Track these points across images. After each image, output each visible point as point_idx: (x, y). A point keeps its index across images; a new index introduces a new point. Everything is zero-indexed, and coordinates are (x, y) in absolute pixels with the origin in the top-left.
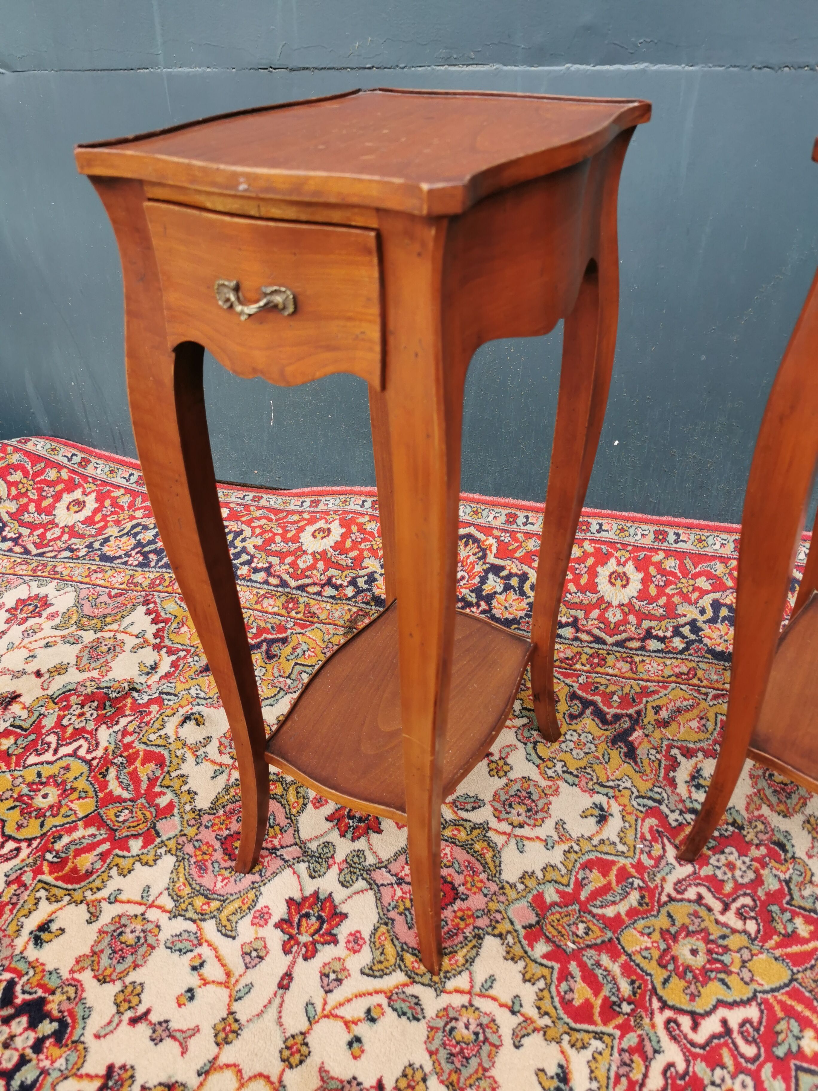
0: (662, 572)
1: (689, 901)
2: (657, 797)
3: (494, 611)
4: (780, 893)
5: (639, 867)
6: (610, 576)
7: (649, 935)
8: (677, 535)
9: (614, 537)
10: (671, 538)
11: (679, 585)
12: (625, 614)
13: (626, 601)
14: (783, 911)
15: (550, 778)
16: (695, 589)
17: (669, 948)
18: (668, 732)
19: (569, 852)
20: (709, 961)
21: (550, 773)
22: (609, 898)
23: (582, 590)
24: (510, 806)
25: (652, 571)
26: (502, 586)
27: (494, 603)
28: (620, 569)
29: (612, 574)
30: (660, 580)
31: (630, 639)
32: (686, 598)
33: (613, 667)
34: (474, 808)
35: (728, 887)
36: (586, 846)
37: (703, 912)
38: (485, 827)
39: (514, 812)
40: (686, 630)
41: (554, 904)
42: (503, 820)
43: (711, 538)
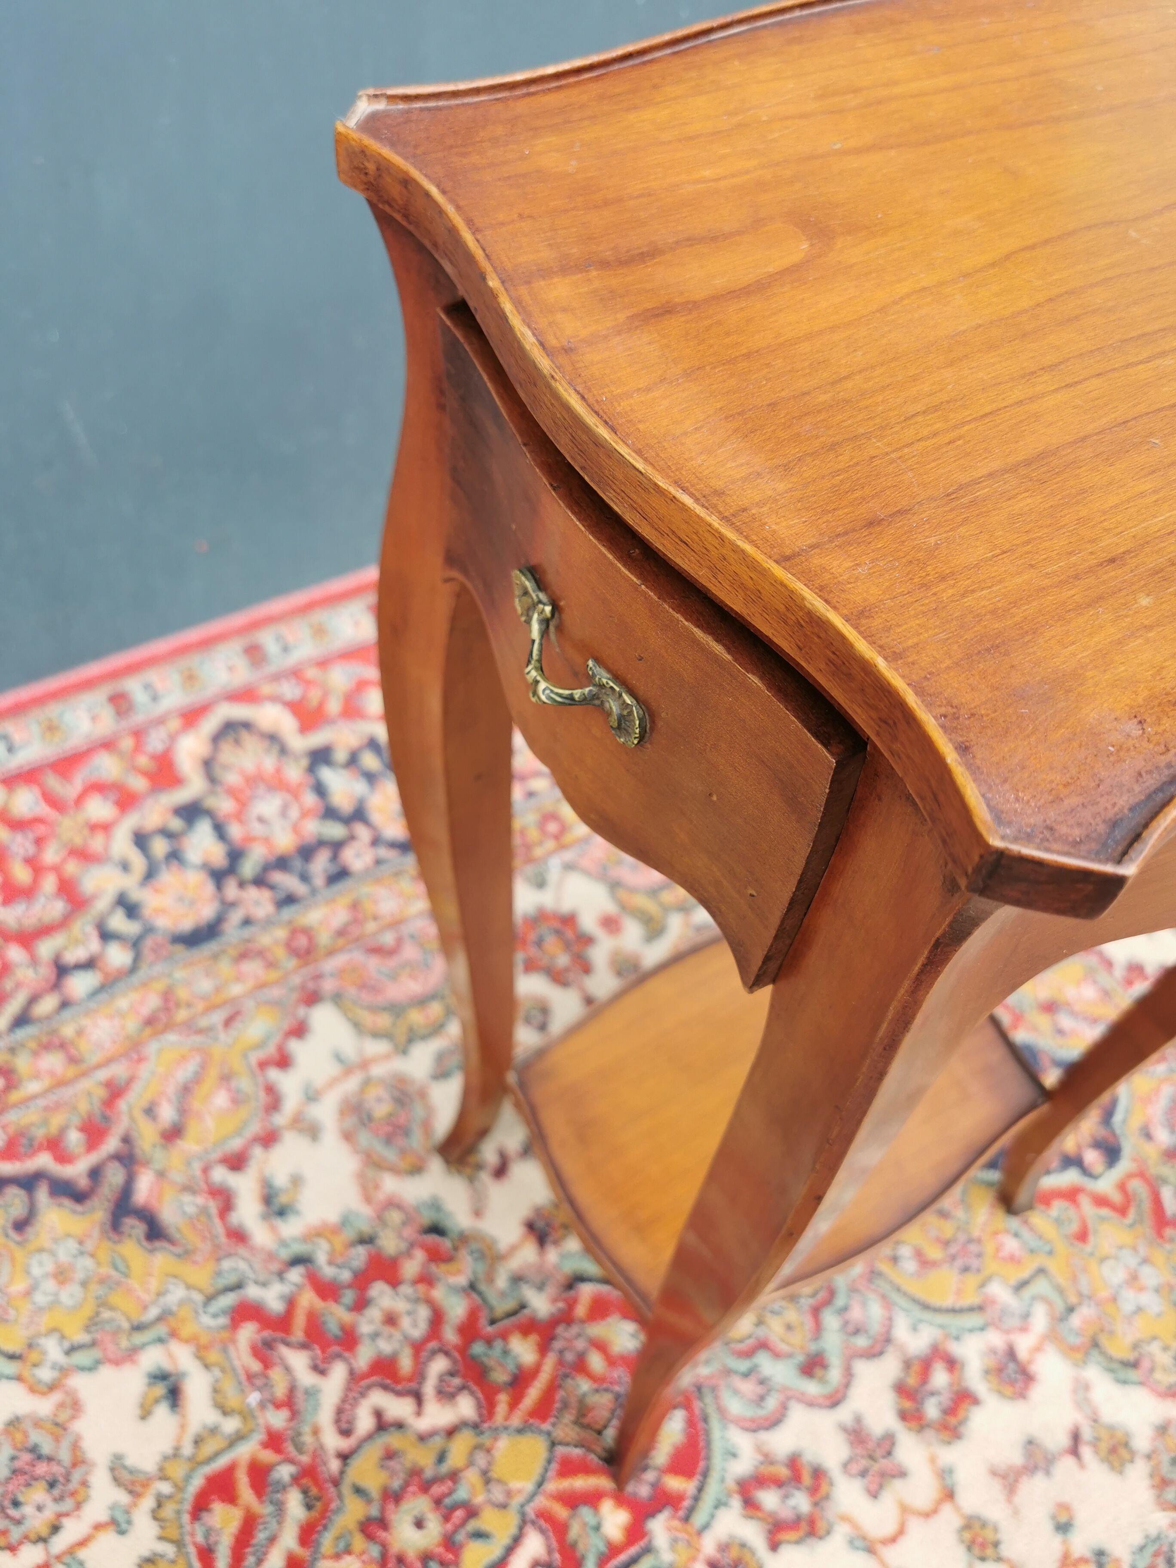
1: (369, 1437)
4: (473, 1316)
5: (274, 1441)
7: (348, 1551)
14: (489, 1342)
15: (52, 1387)
17: (384, 1546)
19: (159, 1505)
21: (45, 1374)
22: (261, 1536)
24: (16, 1504)
33: (36, 1076)
35: (406, 1363)
36: (178, 1471)
39: (28, 1510)
40: (118, 922)
42: (20, 1543)
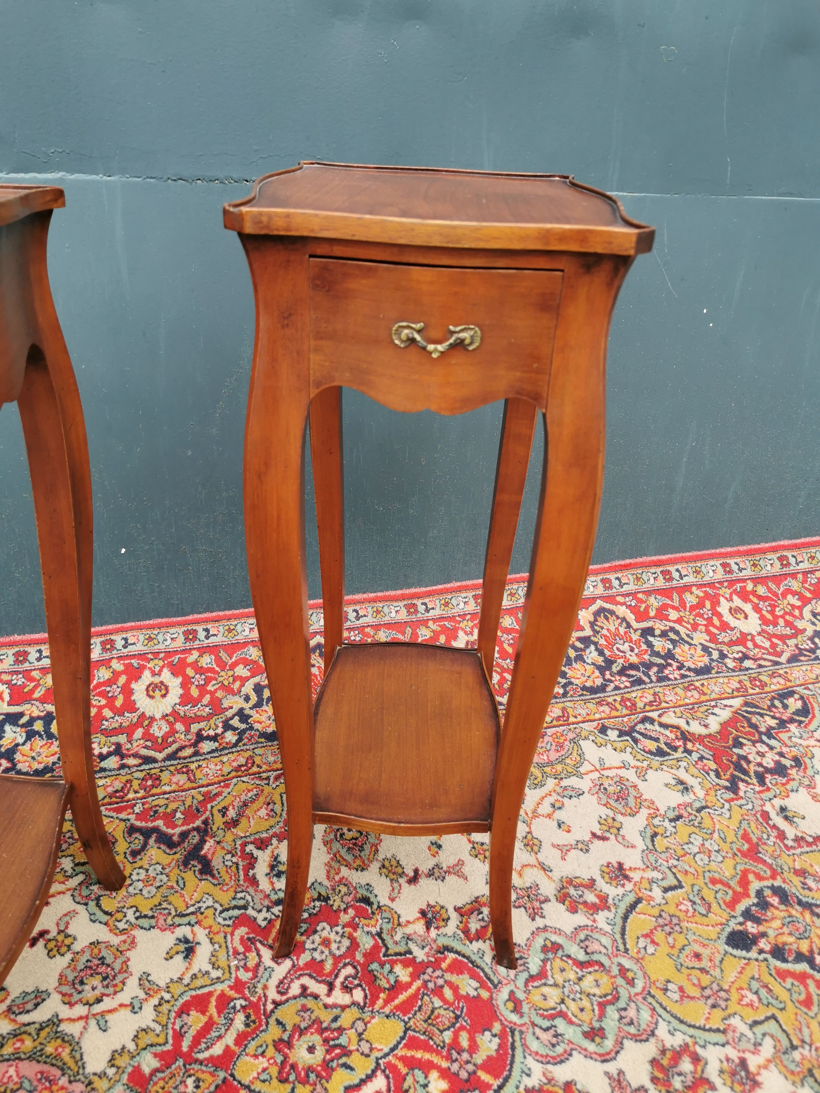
0: (200, 670)
2: (242, 903)
3: (19, 766)
5: (238, 986)
6: (147, 690)
7: (263, 1054)
8: (207, 630)
9: (143, 648)
10: (201, 635)
11: (220, 679)
12: (171, 724)
13: (169, 710)
14: (382, 965)
15: (123, 932)
16: (235, 678)
17: (286, 1057)
18: (239, 831)
19: (160, 1004)
20: (328, 1052)
21: (121, 925)
22: (214, 1034)
23: (119, 712)
24: (82, 983)
25: (190, 672)
26: (24, 735)
27: (18, 756)
28: (157, 680)
29: (149, 686)
30: (199, 679)
31: (181, 748)
32: (228, 690)
33: (169, 784)
34: (37, 1005)
35: (328, 966)
36: (177, 989)
37: (310, 1003)
38: (55, 1021)
39: (87, 988)
40: (235, 722)
41: (155, 1072)
42: (76, 1003)
43: (239, 625)
